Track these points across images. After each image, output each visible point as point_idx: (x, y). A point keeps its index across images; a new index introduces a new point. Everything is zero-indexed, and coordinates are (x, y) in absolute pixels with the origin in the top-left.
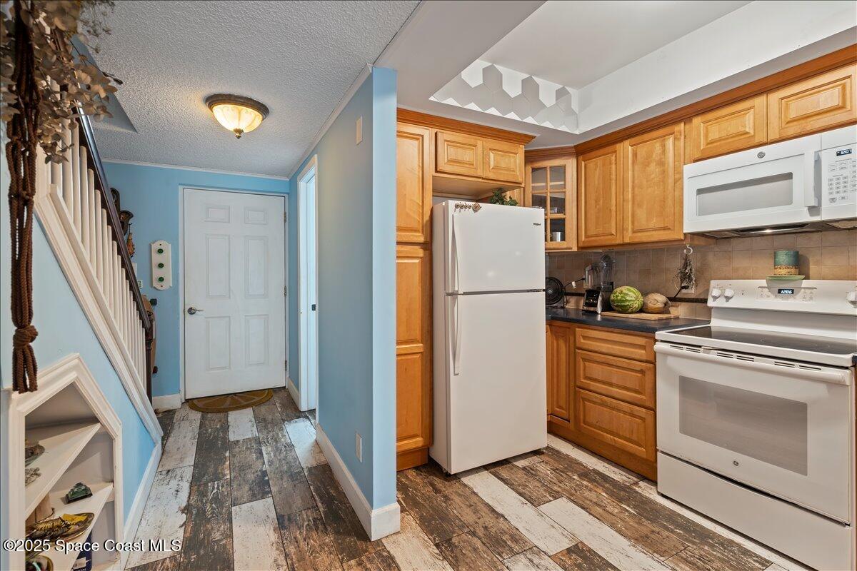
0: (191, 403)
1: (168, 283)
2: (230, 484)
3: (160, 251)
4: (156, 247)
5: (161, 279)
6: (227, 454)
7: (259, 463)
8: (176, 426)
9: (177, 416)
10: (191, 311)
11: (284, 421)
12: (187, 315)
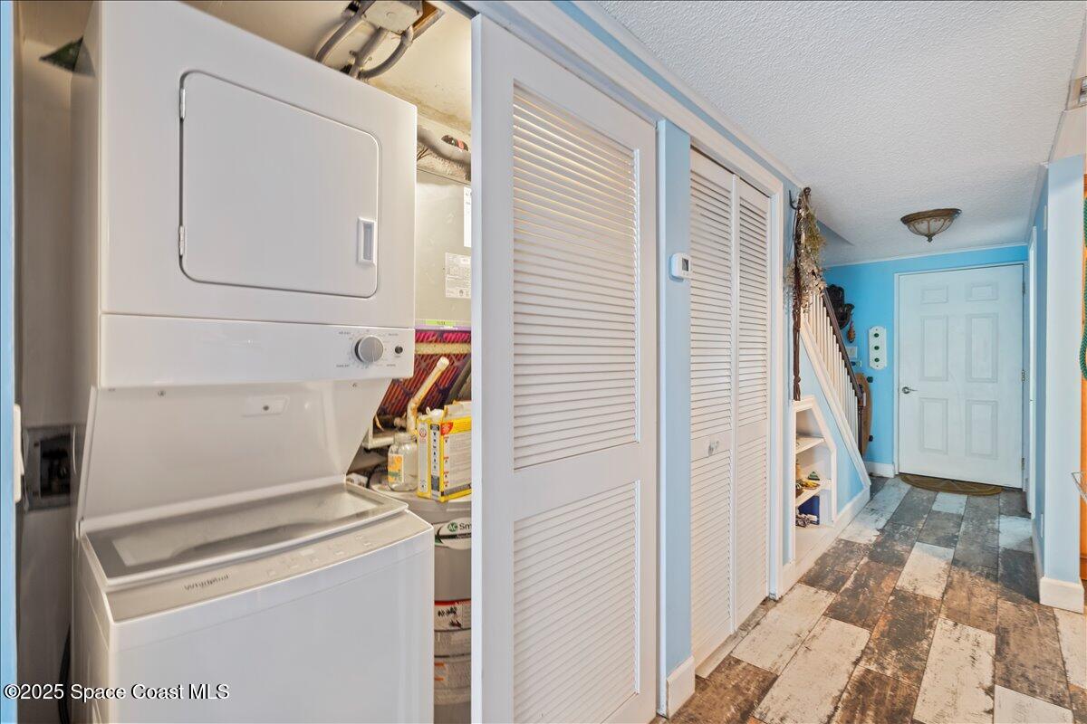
0: (904, 477)
1: (883, 363)
2: (921, 531)
3: (876, 335)
4: (872, 332)
5: (877, 360)
6: (926, 516)
7: (954, 530)
8: (886, 488)
9: (889, 482)
10: (906, 390)
11: (1000, 514)
12: (902, 393)
